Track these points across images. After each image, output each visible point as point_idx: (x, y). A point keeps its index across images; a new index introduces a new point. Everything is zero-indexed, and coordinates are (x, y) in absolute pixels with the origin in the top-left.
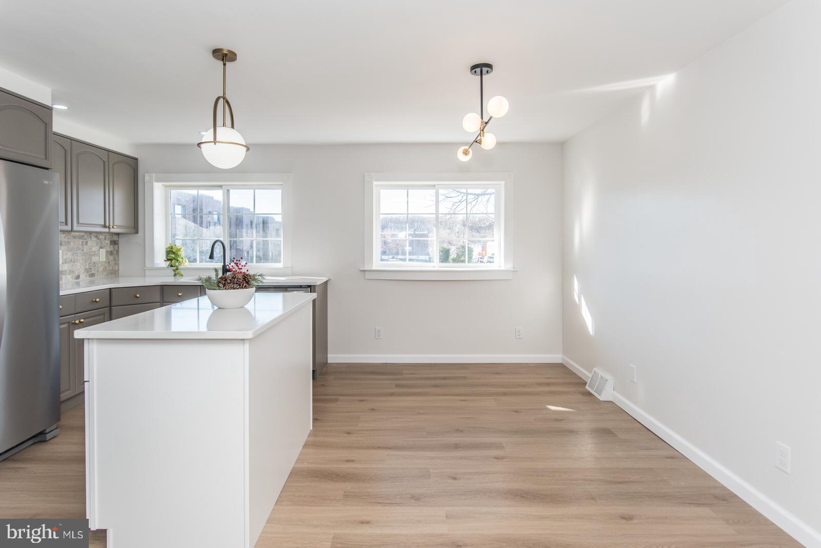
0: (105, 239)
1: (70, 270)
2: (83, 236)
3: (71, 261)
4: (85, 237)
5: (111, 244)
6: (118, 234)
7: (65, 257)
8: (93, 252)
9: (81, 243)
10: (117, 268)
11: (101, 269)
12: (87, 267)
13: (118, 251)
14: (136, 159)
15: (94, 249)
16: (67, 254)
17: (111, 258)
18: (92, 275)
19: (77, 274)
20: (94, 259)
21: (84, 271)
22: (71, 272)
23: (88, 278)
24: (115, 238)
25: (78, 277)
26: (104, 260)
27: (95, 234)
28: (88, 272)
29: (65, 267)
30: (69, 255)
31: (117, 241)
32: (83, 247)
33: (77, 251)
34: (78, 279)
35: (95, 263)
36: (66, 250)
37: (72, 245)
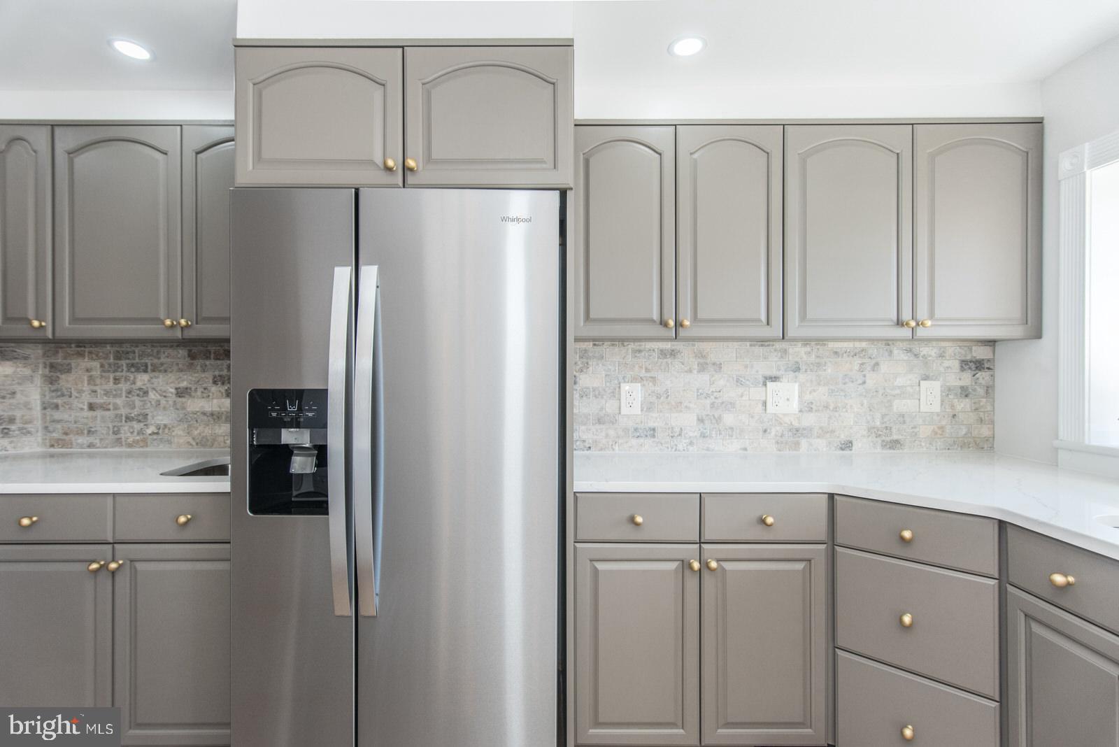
0: (941, 356)
1: (821, 428)
2: (864, 350)
3: (827, 407)
4: (870, 352)
5: (962, 369)
6: (992, 343)
7: (808, 397)
8: (898, 387)
9: (857, 367)
10: (985, 431)
11: (925, 431)
12: (878, 423)
13: (989, 390)
14: (1039, 122)
15: (900, 381)
16: (814, 391)
17: (962, 405)
18: (895, 444)
19: (843, 437)
20: (900, 406)
21: (865, 433)
22: (824, 432)
23: (879, 450)
24: (981, 353)
25: (848, 445)
26: (936, 407)
27: (905, 345)
28: (878, 436)
29: (809, 420)
30: (821, 394)
31: (989, 360)
32: (865, 376)
33: (845, 384)
34: (847, 452)
35: (903, 416)
36: (811, 381)
37: (829, 371)
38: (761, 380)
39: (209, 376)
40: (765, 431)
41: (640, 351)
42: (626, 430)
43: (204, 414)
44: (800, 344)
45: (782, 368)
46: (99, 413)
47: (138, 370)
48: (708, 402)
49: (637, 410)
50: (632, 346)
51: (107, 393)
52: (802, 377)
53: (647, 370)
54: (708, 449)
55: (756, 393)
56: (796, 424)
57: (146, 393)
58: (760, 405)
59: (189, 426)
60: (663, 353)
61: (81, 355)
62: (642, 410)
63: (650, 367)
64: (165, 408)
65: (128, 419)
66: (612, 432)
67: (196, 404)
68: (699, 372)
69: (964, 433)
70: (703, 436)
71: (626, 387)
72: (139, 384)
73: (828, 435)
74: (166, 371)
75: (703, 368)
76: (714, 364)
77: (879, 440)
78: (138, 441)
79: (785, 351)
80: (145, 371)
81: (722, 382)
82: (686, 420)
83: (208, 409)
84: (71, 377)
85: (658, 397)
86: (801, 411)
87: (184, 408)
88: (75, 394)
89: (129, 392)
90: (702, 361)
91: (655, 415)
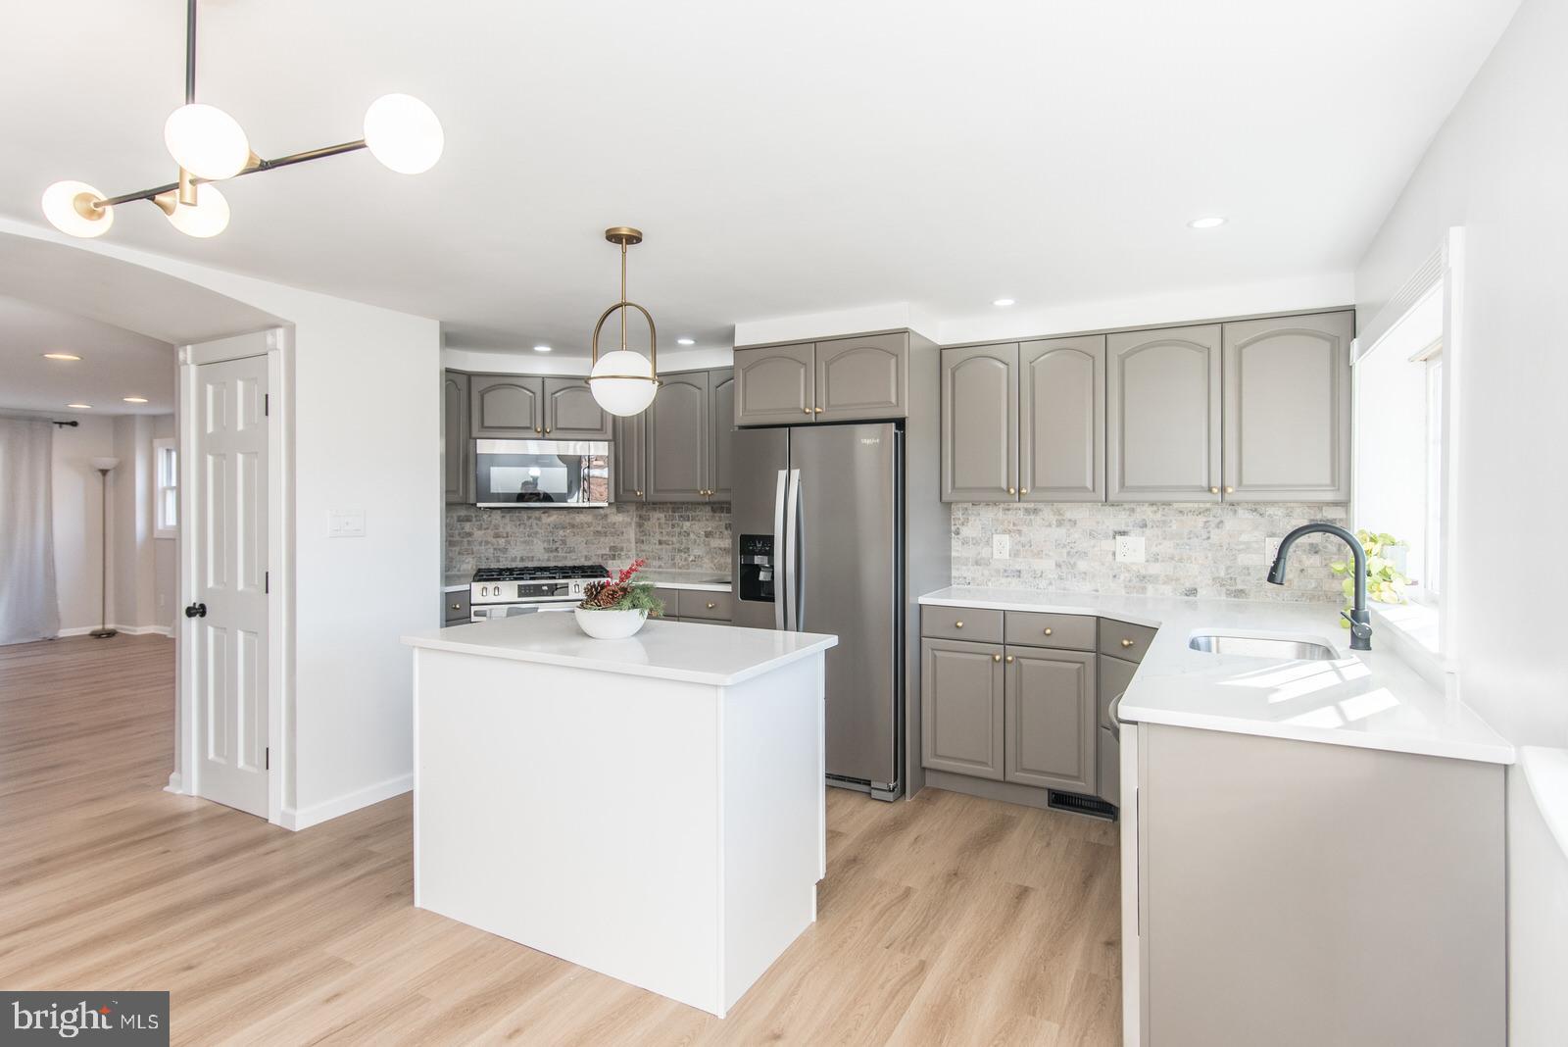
1: (1167, 576)
2: (1208, 510)
3: (1172, 558)
4: (1214, 511)
7: (1154, 549)
8: (1244, 543)
9: (1201, 524)
10: (1336, 585)
12: (1222, 574)
13: (1342, 547)
15: (1244, 538)
16: (1160, 544)
17: (1311, 560)
18: (1240, 593)
19: (1188, 585)
20: (1244, 559)
21: (1209, 582)
22: (1170, 580)
23: (1224, 597)
24: (1331, 513)
25: (1193, 592)
28: (1222, 585)
29: (1155, 569)
30: (1167, 547)
31: (1341, 520)
32: (1209, 532)
33: (1190, 538)
34: (1191, 598)
35: (1248, 569)
36: (1158, 537)
37: (1174, 527)
38: (1111, 534)
39: (723, 524)
40: (1115, 576)
41: (1008, 510)
42: (998, 571)
43: (720, 549)
44: (1147, 505)
45: (1130, 524)
46: (664, 546)
47: (684, 520)
48: (1065, 551)
49: (1006, 555)
50: (1002, 506)
51: (668, 534)
52: (1148, 531)
53: (1014, 524)
54: (1064, 589)
55: (1107, 545)
56: (1143, 572)
57: (689, 534)
58: (1110, 556)
59: (713, 557)
60: (1027, 511)
61: (655, 509)
62: (1010, 555)
63: (1016, 522)
64: (699, 545)
65: (680, 551)
66: (986, 572)
67: (716, 543)
68: (1057, 526)
69: (1313, 585)
70: (1061, 578)
71: (996, 537)
72: (685, 528)
73: (1174, 582)
74: (699, 520)
75: (1060, 524)
76: (1070, 520)
77: (1224, 589)
78: (683, 566)
79: (1133, 510)
80: (688, 520)
81: (1076, 536)
82: (1046, 565)
83: (722, 546)
84: (650, 523)
85: (1023, 546)
86: (1147, 561)
87: (709, 545)
88: (652, 534)
89: (680, 534)
90: (1060, 518)
91: (1020, 560)
